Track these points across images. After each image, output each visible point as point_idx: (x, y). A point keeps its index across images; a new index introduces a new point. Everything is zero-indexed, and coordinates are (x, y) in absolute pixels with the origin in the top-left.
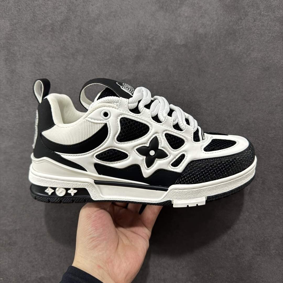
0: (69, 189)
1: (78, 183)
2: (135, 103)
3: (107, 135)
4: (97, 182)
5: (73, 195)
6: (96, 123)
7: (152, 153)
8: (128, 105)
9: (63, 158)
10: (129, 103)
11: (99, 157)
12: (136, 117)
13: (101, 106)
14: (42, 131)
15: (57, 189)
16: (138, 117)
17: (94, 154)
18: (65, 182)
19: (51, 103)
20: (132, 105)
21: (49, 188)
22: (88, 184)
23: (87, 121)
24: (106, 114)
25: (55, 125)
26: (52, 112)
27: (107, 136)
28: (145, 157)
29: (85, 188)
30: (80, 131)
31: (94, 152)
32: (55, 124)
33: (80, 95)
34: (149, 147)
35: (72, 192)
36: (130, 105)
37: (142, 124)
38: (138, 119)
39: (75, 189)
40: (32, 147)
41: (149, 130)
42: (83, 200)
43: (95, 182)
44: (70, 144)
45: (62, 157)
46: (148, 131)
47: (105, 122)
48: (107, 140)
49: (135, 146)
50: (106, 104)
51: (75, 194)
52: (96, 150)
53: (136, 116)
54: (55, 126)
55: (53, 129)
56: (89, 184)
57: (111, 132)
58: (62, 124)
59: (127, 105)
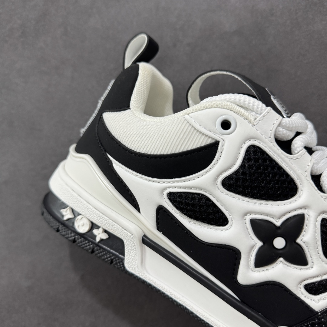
0: (98, 227)
1: (116, 224)
2: (291, 131)
3: (209, 164)
4: (146, 241)
5: (98, 240)
6: (200, 132)
7: (279, 243)
8: (277, 128)
9: (114, 169)
10: (280, 125)
11: (174, 197)
12: (281, 158)
13: (224, 105)
14: (105, 112)
15: (79, 217)
16: (286, 159)
17: (166, 189)
18: (97, 212)
19: (140, 72)
20: (285, 131)
21: (68, 208)
22: (130, 235)
23: (186, 122)
24: (226, 125)
25: (130, 109)
26: (136, 86)
27: (208, 166)
28: (260, 244)
29: (124, 240)
30: (165, 135)
31: (169, 185)
32: (130, 107)
33: (193, 83)
34: (279, 228)
35: (100, 235)
36: (281, 129)
37: (288, 175)
38: (284, 163)
39: (106, 231)
40: (80, 133)
41: (295, 195)
42: (109, 259)
43: (143, 239)
44: (135, 150)
45: (113, 167)
46: (292, 196)
47: (217, 137)
48: (204, 173)
49: (250, 213)
50: (235, 106)
51: (102, 240)
52: (174, 182)
53: (283, 156)
54: (128, 111)
55: (122, 114)
56: (132, 236)
57: (220, 162)
58: (140, 114)
59: (274, 127)
